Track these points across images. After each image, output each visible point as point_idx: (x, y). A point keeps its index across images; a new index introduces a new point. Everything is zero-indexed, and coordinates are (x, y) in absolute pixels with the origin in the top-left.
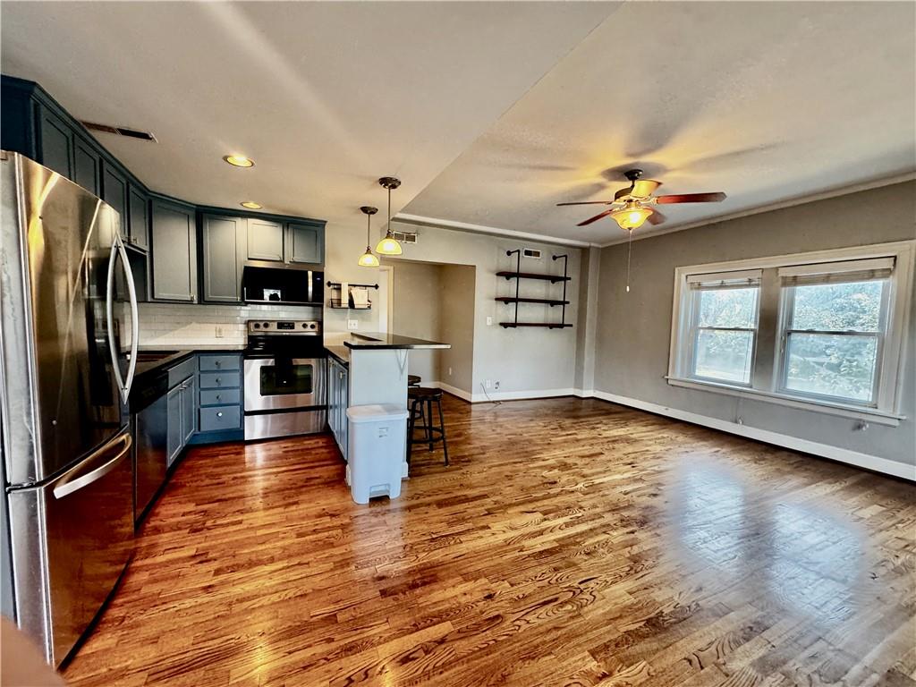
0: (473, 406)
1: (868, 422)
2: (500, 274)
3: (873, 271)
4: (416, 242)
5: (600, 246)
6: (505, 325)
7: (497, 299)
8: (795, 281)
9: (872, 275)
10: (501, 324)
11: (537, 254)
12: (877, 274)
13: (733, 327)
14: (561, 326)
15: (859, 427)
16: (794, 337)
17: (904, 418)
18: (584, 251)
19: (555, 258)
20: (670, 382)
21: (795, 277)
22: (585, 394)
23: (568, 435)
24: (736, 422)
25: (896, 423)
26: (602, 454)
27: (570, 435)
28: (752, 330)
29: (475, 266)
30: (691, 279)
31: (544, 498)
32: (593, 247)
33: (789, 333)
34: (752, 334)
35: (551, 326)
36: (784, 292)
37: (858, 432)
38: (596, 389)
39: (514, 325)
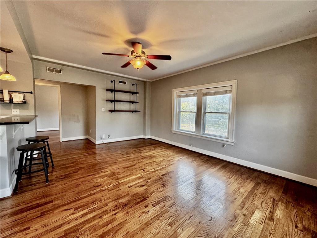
0: (96, 146)
1: (226, 144)
2: (107, 90)
3: (226, 91)
4: (61, 74)
5: (151, 81)
6: (111, 111)
7: (107, 101)
8: (206, 94)
9: (226, 92)
10: (109, 111)
11: (125, 83)
12: (228, 92)
13: (190, 111)
14: (136, 111)
15: (223, 146)
16: (207, 114)
17: (235, 142)
18: (145, 82)
19: (133, 85)
20: (172, 132)
21: (206, 93)
22: (147, 137)
23: (127, 157)
24: (191, 146)
25: (233, 144)
26: (135, 165)
27: (128, 156)
28: (195, 112)
29: (95, 86)
30: (178, 94)
31: (86, 197)
32: (148, 81)
33: (205, 113)
34: (195, 114)
35: (133, 112)
36: (204, 98)
37: (223, 148)
38: (151, 135)
39: (114, 111)
